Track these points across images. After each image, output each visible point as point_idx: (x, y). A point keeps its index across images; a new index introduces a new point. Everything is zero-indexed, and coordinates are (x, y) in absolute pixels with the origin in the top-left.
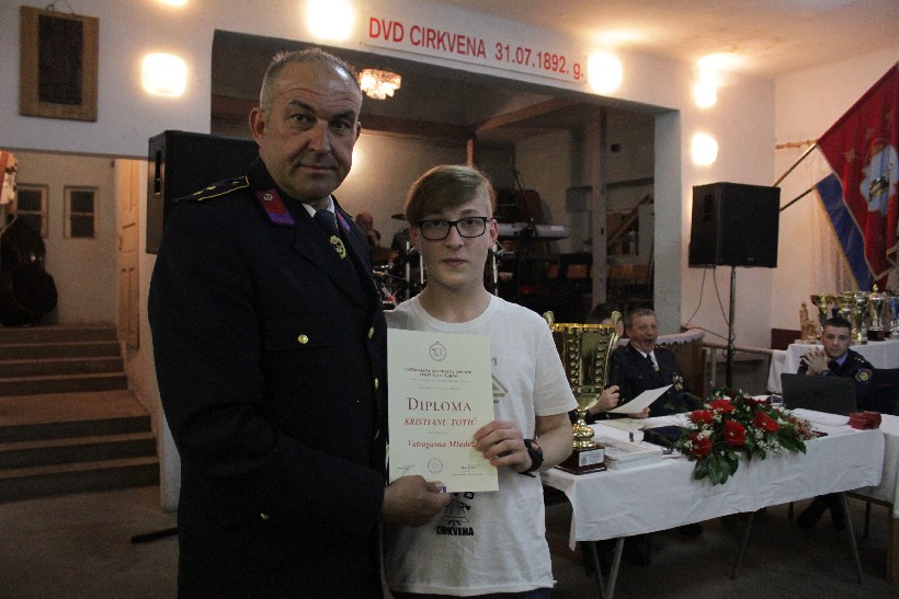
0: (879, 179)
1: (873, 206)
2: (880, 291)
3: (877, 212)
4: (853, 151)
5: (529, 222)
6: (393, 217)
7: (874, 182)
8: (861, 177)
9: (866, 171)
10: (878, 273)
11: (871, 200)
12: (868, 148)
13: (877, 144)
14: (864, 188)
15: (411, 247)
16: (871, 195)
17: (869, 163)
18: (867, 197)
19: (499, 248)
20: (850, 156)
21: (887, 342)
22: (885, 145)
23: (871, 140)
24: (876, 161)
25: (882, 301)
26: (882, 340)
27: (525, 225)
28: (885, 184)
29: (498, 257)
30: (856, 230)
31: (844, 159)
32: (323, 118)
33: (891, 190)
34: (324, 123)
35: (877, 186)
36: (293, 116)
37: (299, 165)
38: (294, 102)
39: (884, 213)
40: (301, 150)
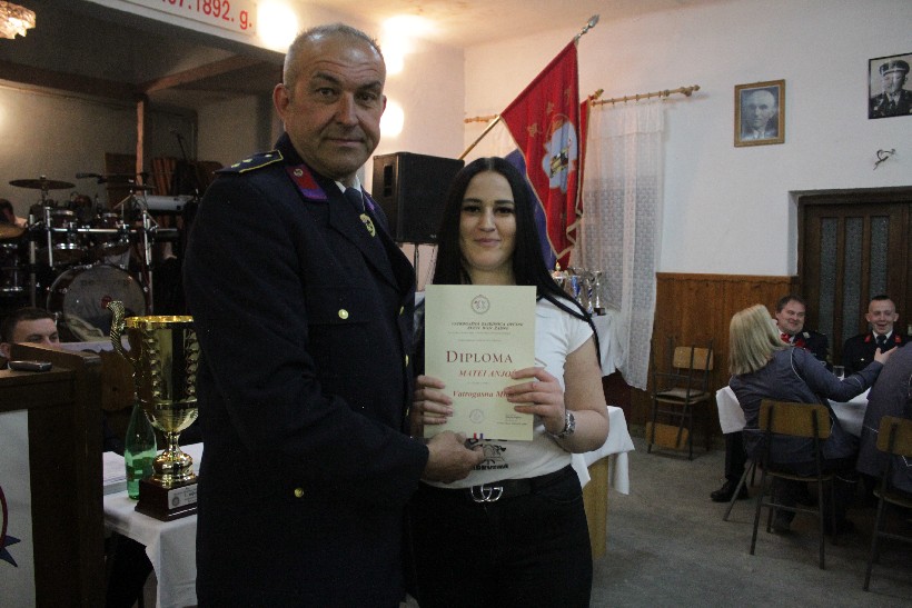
0: (559, 155)
1: (554, 183)
2: (562, 270)
3: (558, 189)
4: (535, 125)
5: (195, 194)
6: (12, 183)
7: (555, 157)
8: (543, 152)
9: (547, 146)
10: (559, 252)
11: (552, 177)
12: (549, 123)
13: (558, 119)
14: (546, 164)
16: (552, 172)
17: (550, 137)
18: (548, 172)
19: (152, 224)
20: (533, 130)
22: (564, 121)
23: (552, 114)
24: (556, 136)
25: (564, 279)
27: (190, 197)
28: (564, 161)
29: (151, 235)
30: (540, 207)
31: (528, 133)
32: (350, 90)
33: (571, 167)
34: (350, 96)
35: (557, 163)
36: (318, 91)
37: (325, 139)
38: (319, 75)
39: (564, 190)
40: (327, 125)
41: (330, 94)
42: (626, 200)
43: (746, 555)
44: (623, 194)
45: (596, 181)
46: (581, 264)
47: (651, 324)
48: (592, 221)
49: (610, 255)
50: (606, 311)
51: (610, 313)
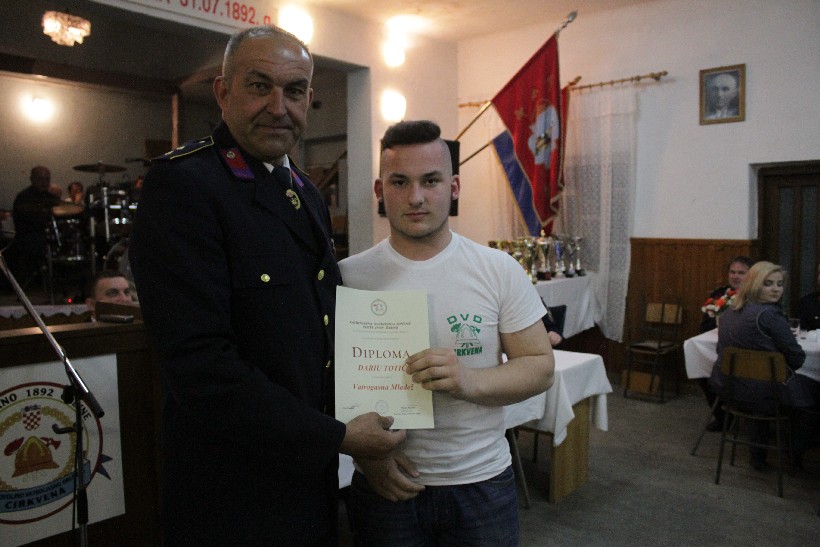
0: (543, 135)
1: (539, 160)
2: (547, 237)
3: (542, 165)
4: (522, 109)
7: (540, 138)
8: (529, 133)
9: (532, 127)
10: (544, 219)
11: (537, 153)
12: (533, 107)
13: (543, 103)
14: (532, 144)
15: (95, 200)
16: (537, 150)
17: (534, 121)
18: (534, 151)
20: (519, 113)
21: (553, 281)
22: (547, 105)
23: (536, 99)
24: (540, 119)
25: (548, 246)
26: (549, 279)
28: (548, 140)
30: (526, 181)
31: (515, 116)
32: (280, 85)
33: (553, 145)
34: (280, 90)
35: (542, 142)
36: (252, 84)
37: (257, 126)
38: (253, 72)
39: (548, 166)
40: (259, 113)
41: (262, 87)
42: (602, 174)
43: (711, 485)
44: (599, 168)
45: (575, 158)
46: (563, 231)
47: (626, 282)
48: (573, 192)
49: (589, 223)
50: (586, 272)
51: (589, 274)
